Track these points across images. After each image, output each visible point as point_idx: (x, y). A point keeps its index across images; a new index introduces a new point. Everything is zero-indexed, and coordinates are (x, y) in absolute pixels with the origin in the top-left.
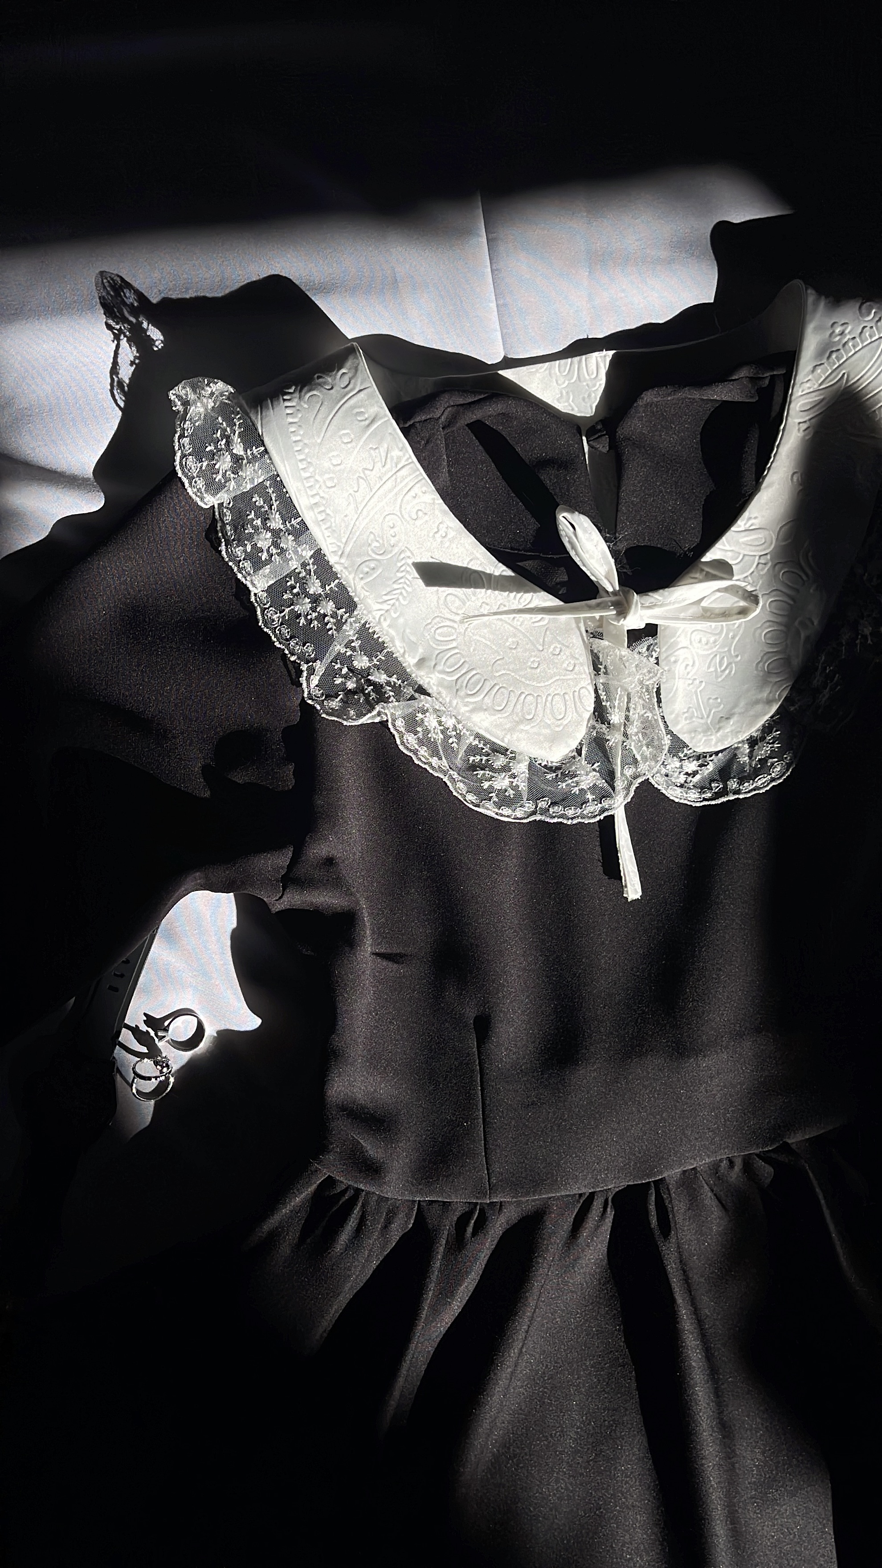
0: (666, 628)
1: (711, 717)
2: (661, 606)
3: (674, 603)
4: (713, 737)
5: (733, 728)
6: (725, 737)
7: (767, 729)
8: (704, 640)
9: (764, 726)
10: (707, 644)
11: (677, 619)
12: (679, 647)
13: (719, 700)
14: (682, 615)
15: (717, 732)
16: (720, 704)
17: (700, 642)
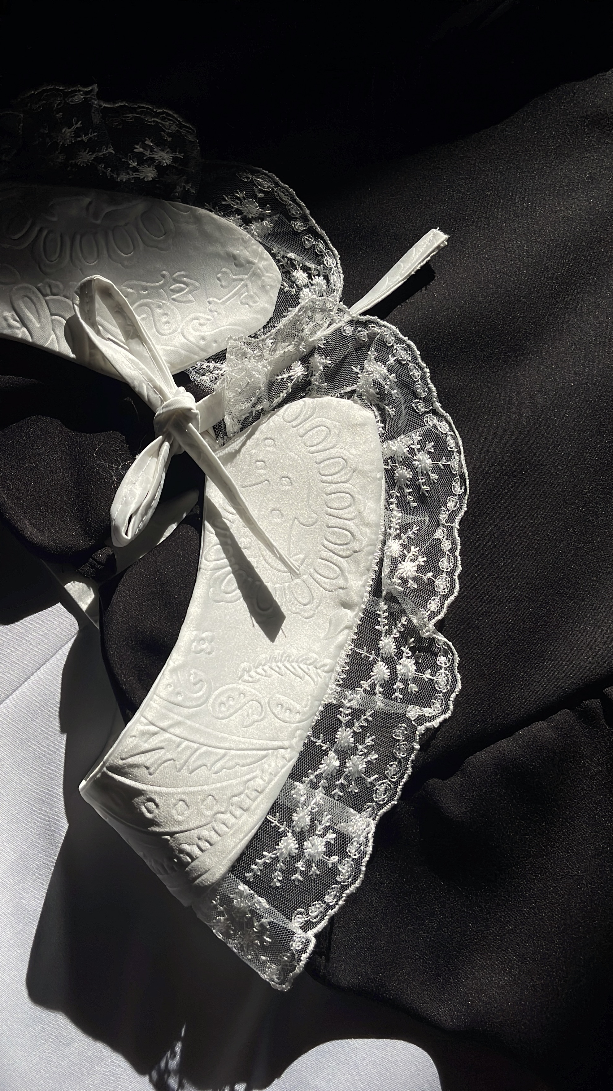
0: (172, 365)
1: (241, 277)
2: (151, 381)
3: (141, 369)
4: (261, 266)
5: (241, 248)
6: (255, 253)
7: (227, 211)
8: (164, 319)
9: (224, 216)
10: (166, 314)
11: (154, 357)
12: (186, 341)
13: (219, 275)
14: (147, 354)
15: (254, 264)
16: (222, 272)
17: (168, 322)
